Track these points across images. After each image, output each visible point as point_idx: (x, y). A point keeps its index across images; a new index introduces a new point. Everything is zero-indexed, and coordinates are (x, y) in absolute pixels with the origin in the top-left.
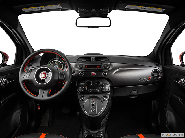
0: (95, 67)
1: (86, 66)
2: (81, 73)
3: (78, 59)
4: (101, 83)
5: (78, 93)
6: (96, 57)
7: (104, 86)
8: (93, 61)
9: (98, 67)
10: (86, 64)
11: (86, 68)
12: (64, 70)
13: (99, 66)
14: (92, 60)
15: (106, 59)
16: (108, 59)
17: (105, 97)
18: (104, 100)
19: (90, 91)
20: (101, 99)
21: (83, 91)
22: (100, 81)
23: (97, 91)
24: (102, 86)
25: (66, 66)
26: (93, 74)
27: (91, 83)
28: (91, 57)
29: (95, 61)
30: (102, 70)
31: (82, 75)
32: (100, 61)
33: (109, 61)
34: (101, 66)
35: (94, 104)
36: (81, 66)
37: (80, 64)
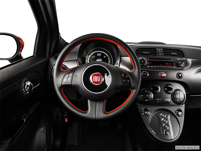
0: (164, 63)
3: (137, 50)
4: (174, 89)
5: (138, 104)
6: (163, 49)
8: (160, 55)
9: (167, 64)
11: (150, 65)
13: (169, 62)
15: (179, 52)
16: (182, 51)
17: (180, 110)
18: (178, 115)
19: (158, 101)
20: (174, 113)
21: (147, 100)
23: (168, 101)
24: (175, 94)
27: (158, 89)
28: (155, 49)
29: (163, 54)
30: (174, 69)
31: (146, 76)
32: (171, 54)
33: (183, 55)
34: (172, 62)
35: (166, 121)
36: (142, 61)
37: (140, 58)
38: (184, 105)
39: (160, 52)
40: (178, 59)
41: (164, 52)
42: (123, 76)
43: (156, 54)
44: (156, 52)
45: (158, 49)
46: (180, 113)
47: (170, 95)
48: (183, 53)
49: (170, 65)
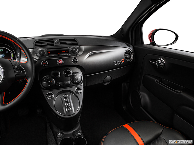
0: (61, 52)
1: (48, 52)
2: (43, 63)
3: (36, 43)
4: (72, 73)
5: (43, 90)
6: (60, 39)
7: (75, 76)
8: (57, 45)
9: (64, 52)
10: (48, 49)
11: (48, 54)
12: (16, 60)
13: (66, 50)
14: (56, 43)
15: (73, 40)
16: (76, 40)
17: (79, 89)
18: (78, 93)
19: (59, 84)
20: (75, 92)
21: (49, 86)
22: (69, 71)
23: (68, 83)
24: (73, 76)
25: (19, 54)
26: (61, 62)
27: (58, 74)
28: (53, 40)
29: (59, 44)
30: (70, 56)
31: (45, 64)
32: (66, 44)
33: (77, 43)
34: (68, 50)
35: (68, 100)
36: (41, 52)
37: (40, 49)
38: (82, 84)
39: (57, 43)
40: (73, 47)
41: (60, 42)
42: (16, 68)
43: (54, 44)
44: (53, 43)
45: (55, 40)
46: (79, 91)
47: (69, 78)
48: (77, 42)
49: (67, 53)
